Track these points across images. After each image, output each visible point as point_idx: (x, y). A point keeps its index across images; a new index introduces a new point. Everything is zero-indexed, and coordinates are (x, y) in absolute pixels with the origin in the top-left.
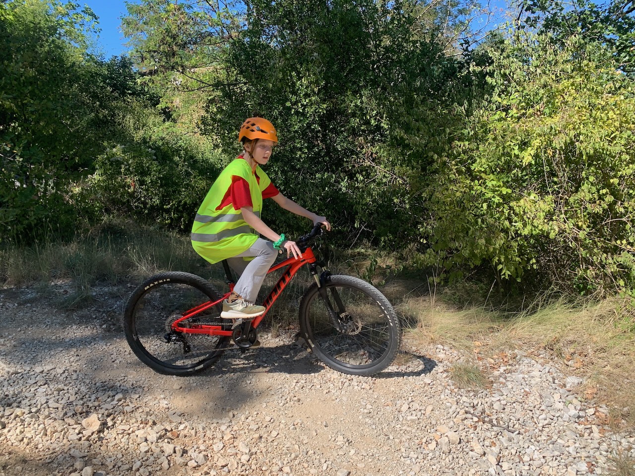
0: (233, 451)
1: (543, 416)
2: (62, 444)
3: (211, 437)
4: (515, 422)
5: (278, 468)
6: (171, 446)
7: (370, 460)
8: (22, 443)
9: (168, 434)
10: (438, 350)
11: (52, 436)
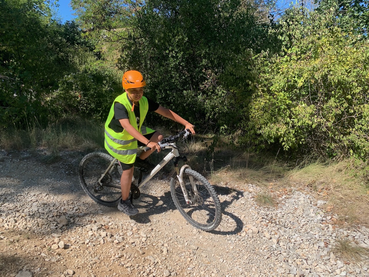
0: (138, 236)
1: (304, 220)
2: (47, 231)
3: (126, 229)
4: (288, 223)
5: (161, 244)
6: (105, 233)
7: (210, 241)
8: (26, 230)
9: (103, 227)
10: (249, 187)
11: (42, 227)
